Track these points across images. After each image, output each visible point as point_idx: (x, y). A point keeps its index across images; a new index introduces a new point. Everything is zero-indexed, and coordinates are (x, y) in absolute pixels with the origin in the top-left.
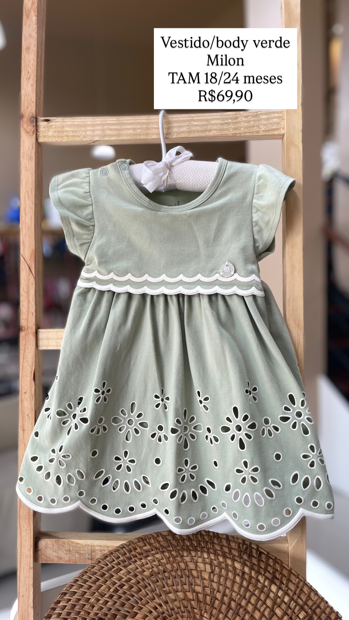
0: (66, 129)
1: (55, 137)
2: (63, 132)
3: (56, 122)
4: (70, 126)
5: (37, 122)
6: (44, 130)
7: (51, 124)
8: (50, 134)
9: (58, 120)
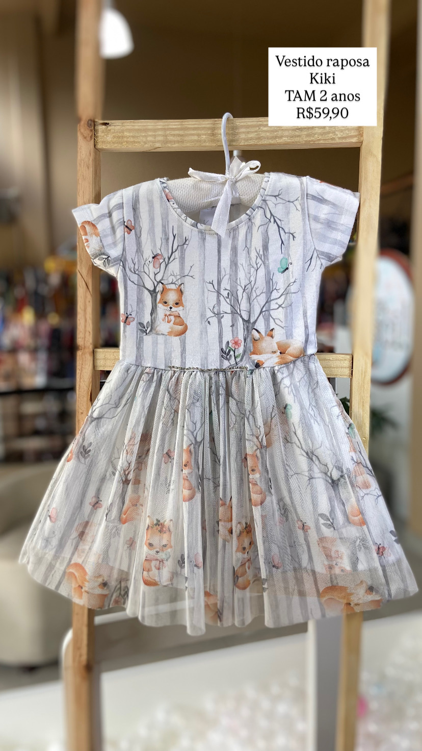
0: (125, 133)
1: (114, 143)
2: (123, 137)
3: (115, 126)
4: (130, 130)
5: (95, 125)
6: (103, 134)
7: (109, 128)
8: (109, 138)
9: (117, 124)
